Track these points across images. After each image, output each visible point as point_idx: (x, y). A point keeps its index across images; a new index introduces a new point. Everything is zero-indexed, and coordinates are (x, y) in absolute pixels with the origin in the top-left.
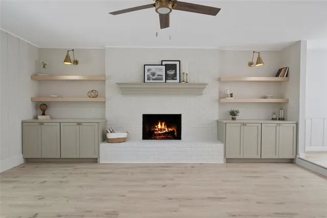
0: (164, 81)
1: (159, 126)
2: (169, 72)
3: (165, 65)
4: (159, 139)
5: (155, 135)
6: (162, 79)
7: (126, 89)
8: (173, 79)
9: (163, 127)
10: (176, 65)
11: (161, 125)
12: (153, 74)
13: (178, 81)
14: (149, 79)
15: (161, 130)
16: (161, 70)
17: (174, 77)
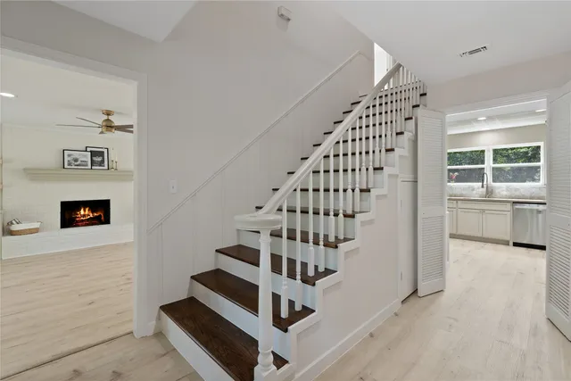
0: (90, 167)
1: (82, 212)
2: (94, 159)
3: (91, 151)
4: (82, 226)
5: (77, 222)
6: (87, 165)
7: (35, 174)
8: (100, 166)
9: (87, 212)
10: (103, 152)
11: (85, 211)
12: (76, 160)
13: (106, 167)
14: (69, 164)
15: (84, 216)
16: (85, 156)
17: (101, 164)
